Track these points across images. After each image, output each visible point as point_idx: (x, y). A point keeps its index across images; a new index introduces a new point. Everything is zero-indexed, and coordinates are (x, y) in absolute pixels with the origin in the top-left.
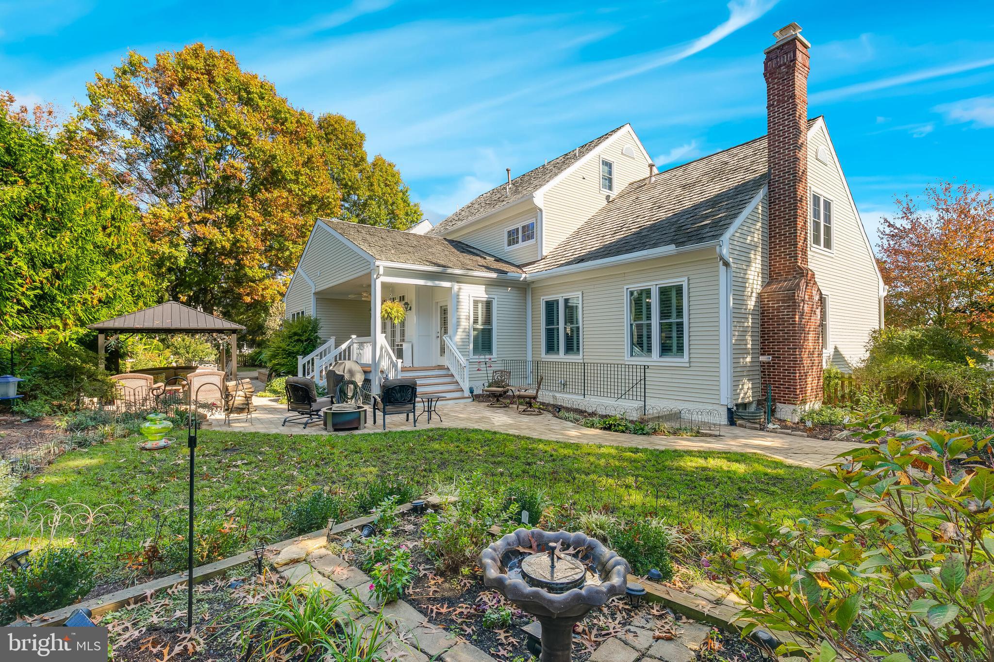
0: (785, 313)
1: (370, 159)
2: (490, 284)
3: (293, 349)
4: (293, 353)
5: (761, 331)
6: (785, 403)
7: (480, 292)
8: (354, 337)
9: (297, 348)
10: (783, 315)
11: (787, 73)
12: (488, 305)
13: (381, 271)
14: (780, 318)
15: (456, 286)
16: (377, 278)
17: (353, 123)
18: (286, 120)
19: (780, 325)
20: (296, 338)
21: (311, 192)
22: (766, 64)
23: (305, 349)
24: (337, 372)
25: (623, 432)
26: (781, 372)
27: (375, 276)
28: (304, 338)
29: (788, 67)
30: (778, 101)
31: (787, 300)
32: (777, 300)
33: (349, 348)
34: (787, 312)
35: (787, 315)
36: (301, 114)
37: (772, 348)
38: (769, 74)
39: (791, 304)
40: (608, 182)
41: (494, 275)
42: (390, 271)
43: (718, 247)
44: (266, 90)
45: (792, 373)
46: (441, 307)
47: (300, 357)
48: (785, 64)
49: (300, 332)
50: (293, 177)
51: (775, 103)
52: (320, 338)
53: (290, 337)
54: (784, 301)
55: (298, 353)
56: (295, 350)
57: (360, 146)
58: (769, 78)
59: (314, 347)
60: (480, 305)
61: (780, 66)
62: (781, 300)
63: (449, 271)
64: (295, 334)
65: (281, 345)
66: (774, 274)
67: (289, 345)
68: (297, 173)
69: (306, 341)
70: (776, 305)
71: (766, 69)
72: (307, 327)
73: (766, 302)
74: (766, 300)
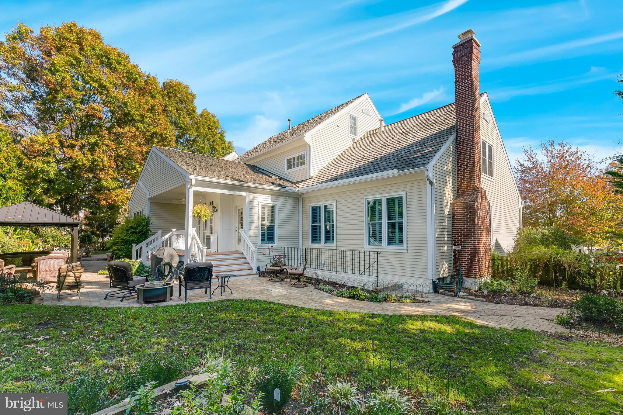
0: (468, 217)
1: (199, 111)
2: (274, 194)
3: (129, 238)
4: (129, 241)
5: (453, 229)
6: (469, 277)
7: (267, 200)
8: (174, 230)
9: (132, 238)
10: (466, 218)
11: (467, 61)
12: (273, 209)
13: (193, 182)
14: (465, 220)
15: (251, 195)
16: (190, 188)
17: (188, 87)
18: (136, 79)
19: (465, 224)
20: (132, 230)
21: (152, 129)
22: (454, 55)
23: (139, 238)
24: (158, 256)
25: (363, 300)
26: (466, 257)
27: (189, 186)
28: (138, 231)
29: (468, 57)
30: (462, 78)
31: (469, 208)
32: (463, 208)
33: (170, 238)
34: (470, 216)
35: (470, 218)
36: (148, 77)
37: (460, 240)
38: (456, 61)
39: (472, 211)
40: (353, 129)
41: (277, 188)
42: (200, 183)
43: (426, 171)
44: (122, 59)
45: (474, 257)
46: (239, 210)
47: (134, 245)
48: (465, 55)
49: (135, 226)
50: (139, 118)
51: (460, 80)
52: (151, 231)
53: (128, 230)
54: (467, 209)
55: (133, 241)
56: (131, 239)
57: (192, 102)
58: (456, 64)
59: (146, 237)
60: (266, 209)
61: (463, 56)
62: (466, 208)
63: (246, 184)
64: (132, 228)
65: (120, 235)
66: (460, 191)
67: (126, 235)
68: (143, 116)
69: (139, 232)
70: (462, 211)
71: (454, 58)
72: (141, 223)
73: (456, 210)
74: (456, 208)
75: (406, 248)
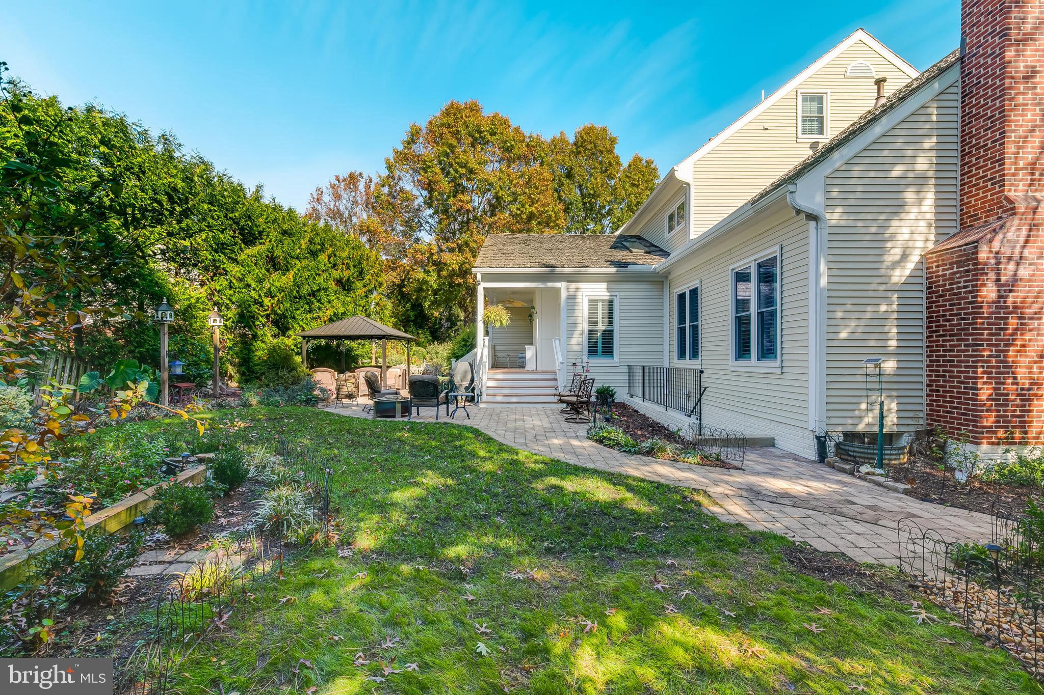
0: (962, 284)
1: (625, 162)
2: (611, 280)
5: (928, 318)
6: (959, 440)
7: (600, 290)
10: (958, 288)
13: (479, 277)
14: (954, 294)
15: (573, 286)
16: (477, 285)
17: (604, 130)
19: (954, 305)
21: (529, 209)
25: (612, 447)
26: (954, 387)
31: (965, 261)
32: (951, 264)
34: (965, 281)
35: (965, 287)
37: (943, 346)
39: (971, 267)
41: (613, 270)
42: (487, 277)
43: (788, 196)
45: (972, 388)
50: (511, 199)
54: (959, 264)
57: (610, 152)
60: (600, 305)
62: (956, 262)
63: (558, 270)
66: (967, 218)
68: (515, 195)
70: (948, 272)
73: (934, 269)
74: (934, 265)
75: (778, 363)
